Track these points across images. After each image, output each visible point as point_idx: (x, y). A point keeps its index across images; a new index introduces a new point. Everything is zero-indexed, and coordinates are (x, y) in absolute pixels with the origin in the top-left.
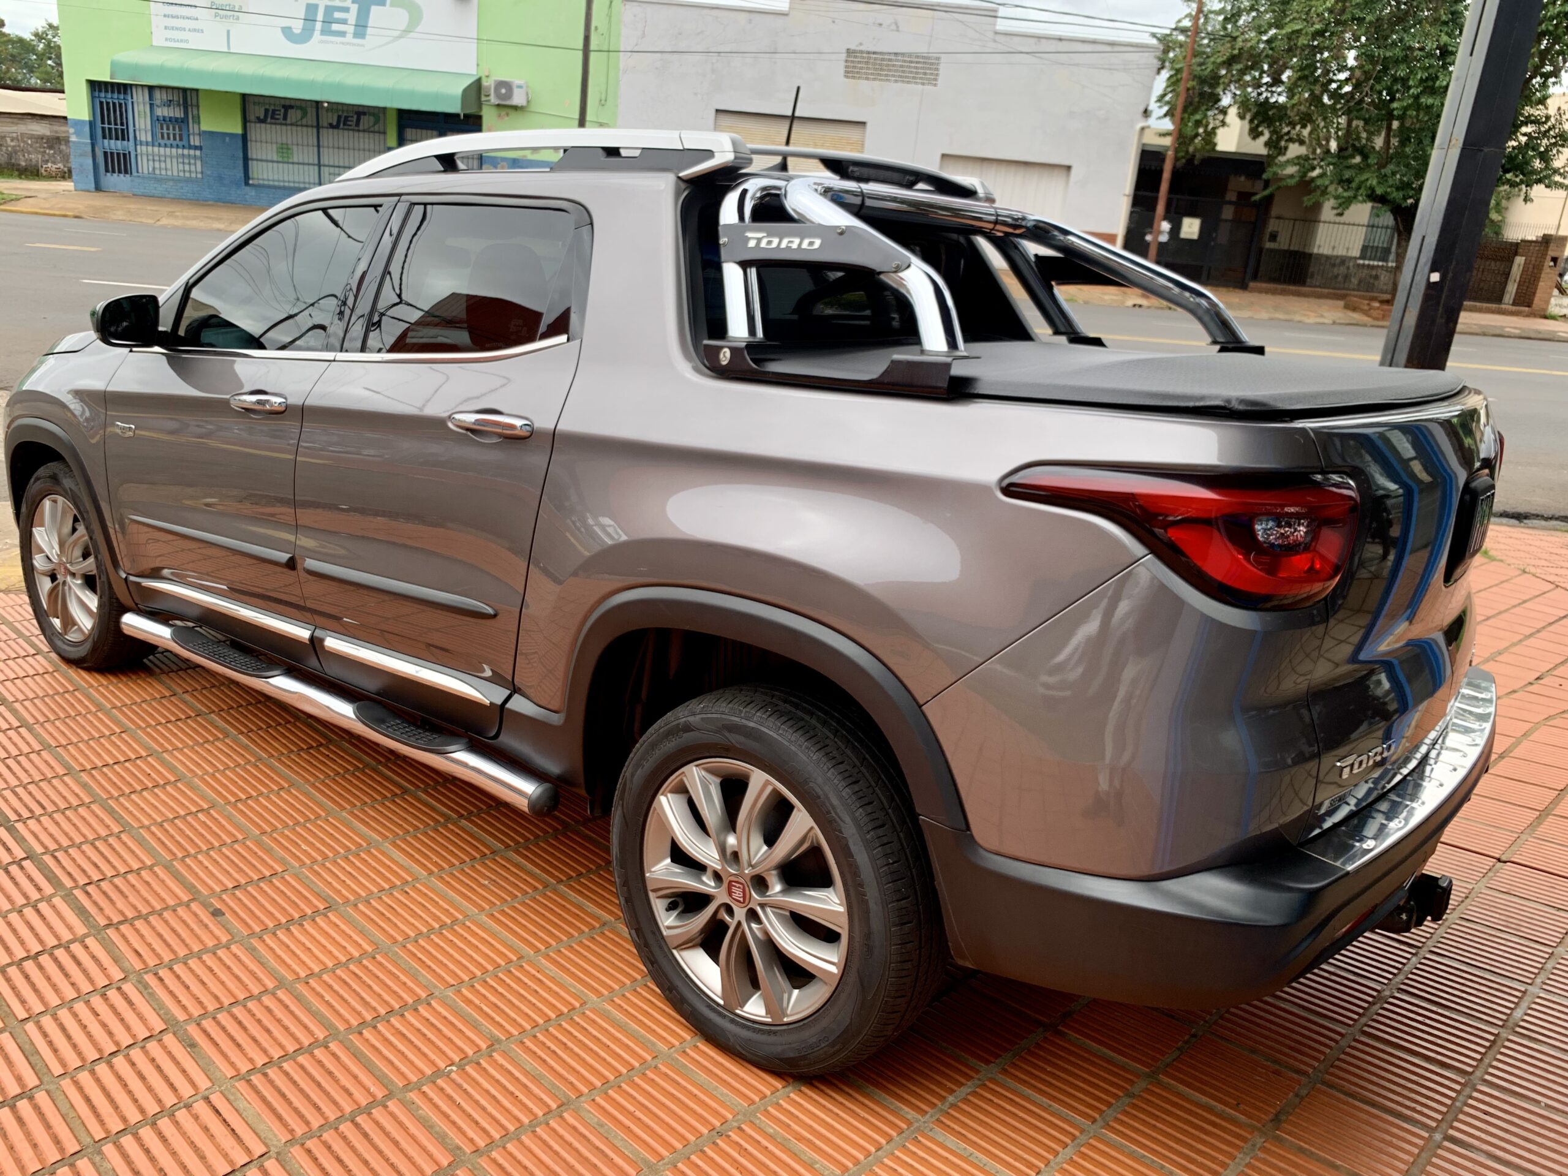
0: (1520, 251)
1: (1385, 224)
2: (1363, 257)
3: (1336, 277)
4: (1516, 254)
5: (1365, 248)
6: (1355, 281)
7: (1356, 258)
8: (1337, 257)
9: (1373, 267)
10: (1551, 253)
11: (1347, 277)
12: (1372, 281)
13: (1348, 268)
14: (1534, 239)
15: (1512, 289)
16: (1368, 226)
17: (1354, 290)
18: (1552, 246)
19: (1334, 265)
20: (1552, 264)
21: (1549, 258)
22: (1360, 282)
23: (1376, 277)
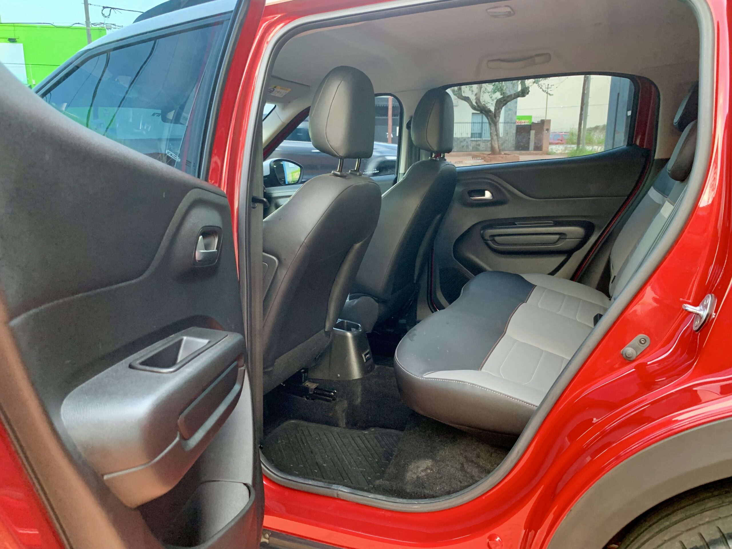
0: (532, 128)
1: (478, 122)
2: (471, 137)
3: (463, 147)
4: (531, 130)
5: (472, 134)
6: (471, 148)
7: (469, 138)
8: (462, 138)
9: (477, 141)
10: (545, 128)
11: (467, 146)
12: (477, 147)
13: (467, 142)
14: (536, 122)
15: (532, 145)
16: (472, 123)
17: (471, 151)
18: (545, 124)
19: (461, 142)
20: (546, 132)
21: (545, 129)
22: (473, 148)
23: (479, 145)
